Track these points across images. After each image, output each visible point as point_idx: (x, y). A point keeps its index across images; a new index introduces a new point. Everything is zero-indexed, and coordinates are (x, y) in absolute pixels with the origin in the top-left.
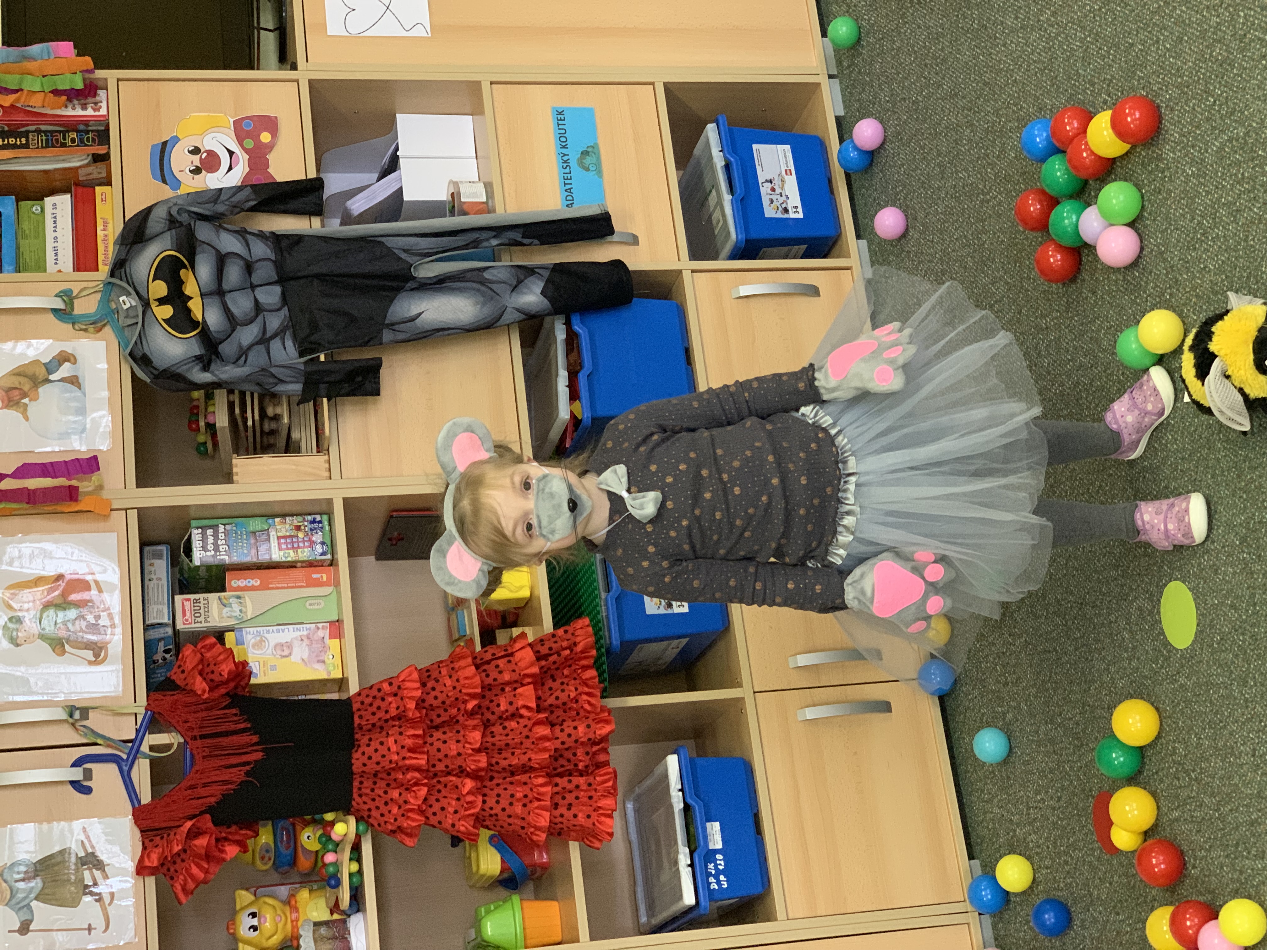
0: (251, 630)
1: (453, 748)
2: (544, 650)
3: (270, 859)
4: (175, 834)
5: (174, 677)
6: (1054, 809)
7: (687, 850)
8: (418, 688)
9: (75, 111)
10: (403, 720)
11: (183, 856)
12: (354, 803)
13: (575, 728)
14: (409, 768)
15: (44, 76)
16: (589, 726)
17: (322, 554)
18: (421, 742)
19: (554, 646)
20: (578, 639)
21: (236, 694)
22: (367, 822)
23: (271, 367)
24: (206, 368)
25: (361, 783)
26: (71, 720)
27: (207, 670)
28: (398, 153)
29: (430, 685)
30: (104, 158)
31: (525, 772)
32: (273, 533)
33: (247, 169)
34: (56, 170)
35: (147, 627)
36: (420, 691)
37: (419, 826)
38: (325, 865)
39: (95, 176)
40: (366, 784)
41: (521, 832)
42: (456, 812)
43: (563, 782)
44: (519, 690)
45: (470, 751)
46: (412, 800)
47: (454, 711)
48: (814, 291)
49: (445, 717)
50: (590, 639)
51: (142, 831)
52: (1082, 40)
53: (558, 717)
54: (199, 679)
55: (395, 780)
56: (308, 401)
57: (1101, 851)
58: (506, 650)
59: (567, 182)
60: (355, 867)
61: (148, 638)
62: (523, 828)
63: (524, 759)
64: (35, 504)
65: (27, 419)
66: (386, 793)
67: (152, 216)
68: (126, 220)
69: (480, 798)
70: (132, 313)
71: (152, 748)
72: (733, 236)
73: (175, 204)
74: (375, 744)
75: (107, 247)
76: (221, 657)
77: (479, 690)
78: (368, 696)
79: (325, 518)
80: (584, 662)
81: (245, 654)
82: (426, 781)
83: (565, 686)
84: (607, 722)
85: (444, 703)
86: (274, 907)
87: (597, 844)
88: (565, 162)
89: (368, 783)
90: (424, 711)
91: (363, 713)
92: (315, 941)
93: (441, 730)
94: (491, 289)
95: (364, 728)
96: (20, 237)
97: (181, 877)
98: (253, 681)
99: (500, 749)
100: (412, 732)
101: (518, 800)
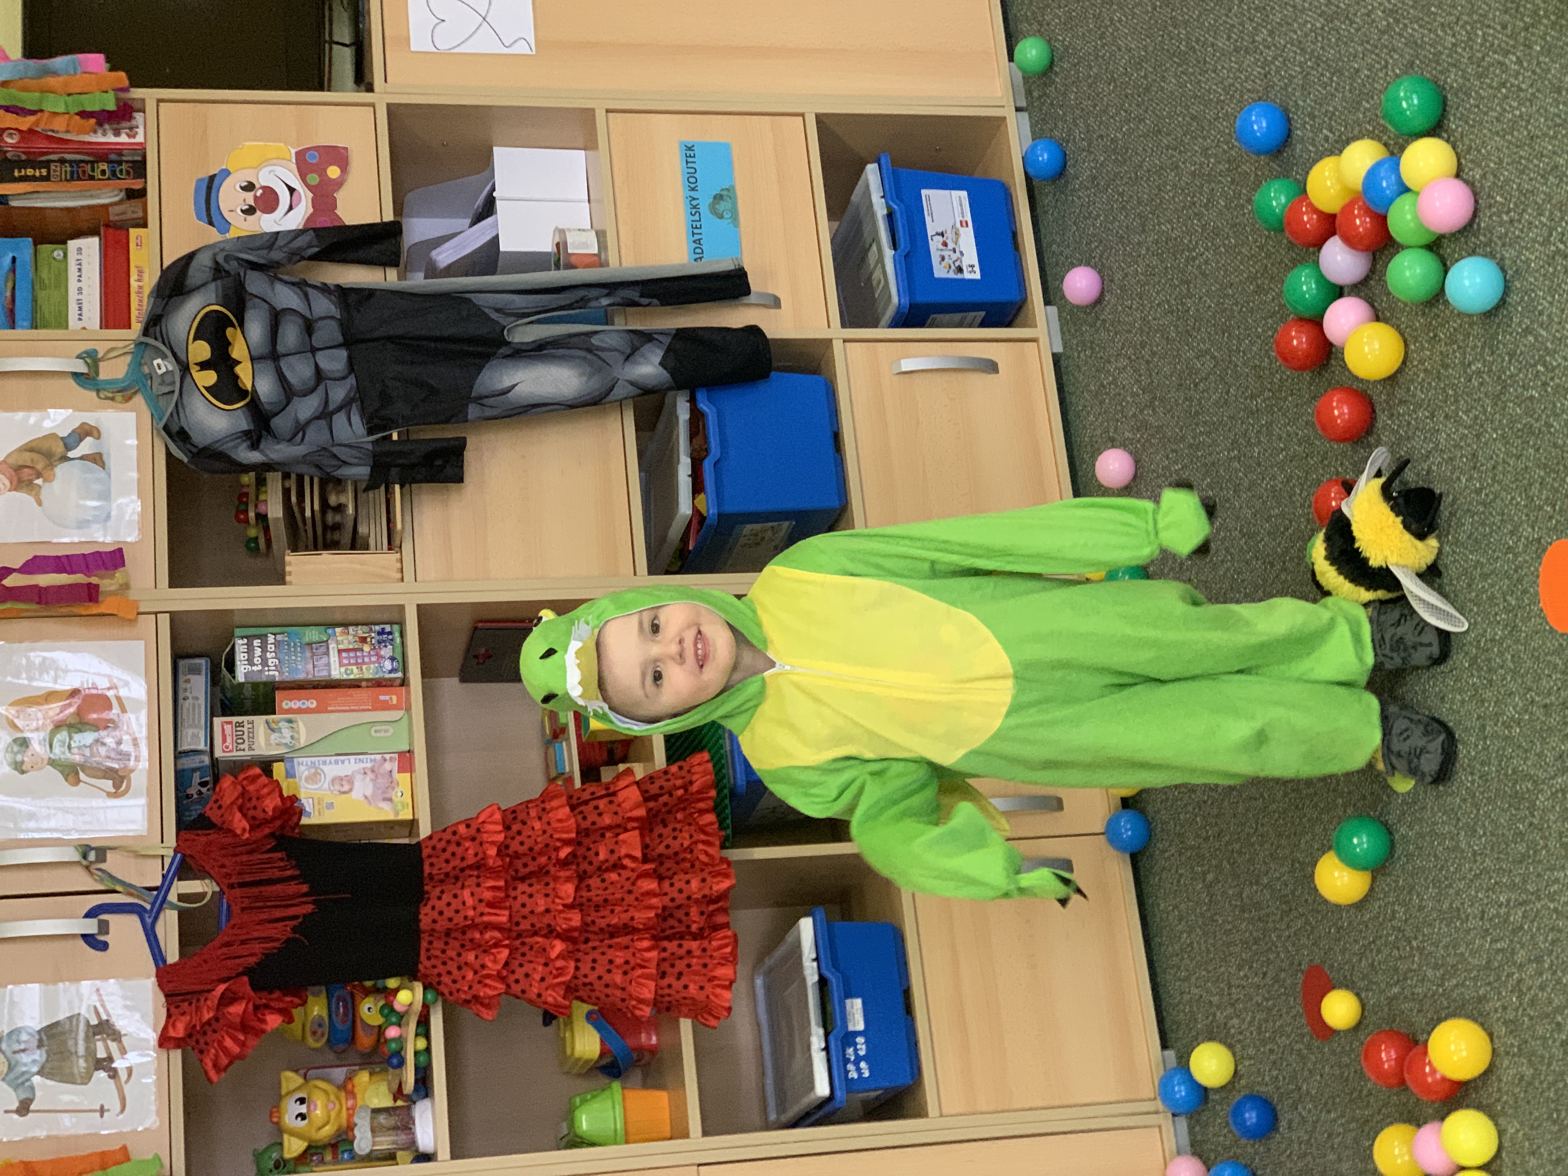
0: (304, 759)
1: (541, 904)
2: (654, 789)
3: (323, 1035)
4: (206, 1000)
5: (208, 814)
6: (1258, 987)
7: (821, 1031)
8: (500, 832)
9: (106, 138)
10: (482, 869)
11: (215, 1025)
12: (421, 967)
13: (688, 882)
14: (488, 926)
15: (69, 95)
16: (704, 880)
17: (390, 672)
18: (502, 895)
19: (665, 784)
20: (695, 777)
21: (282, 836)
22: (437, 990)
23: (333, 445)
24: (254, 446)
25: (431, 943)
26: (84, 863)
27: (248, 805)
28: (495, 194)
29: (515, 827)
30: (141, 194)
31: (627, 934)
32: (332, 646)
33: (311, 210)
34: (82, 207)
35: (179, 755)
36: (503, 835)
37: (499, 995)
38: (386, 1041)
39: (129, 215)
40: (435, 944)
41: (620, 1005)
42: (543, 979)
43: (672, 946)
44: (621, 837)
45: (561, 907)
46: (490, 964)
47: (543, 860)
48: (991, 367)
49: (532, 868)
50: (708, 777)
51: (167, 996)
52: (1301, 65)
53: (669, 869)
54: (238, 815)
55: (471, 940)
56: (378, 487)
57: (1311, 1038)
58: (607, 789)
59: (696, 231)
60: (421, 1044)
61: (180, 767)
62: (623, 1000)
63: (625, 917)
64: (47, 603)
65: (40, 503)
66: (459, 955)
67: (194, 264)
68: (165, 266)
69: (572, 964)
70: (168, 379)
71: (182, 897)
72: (895, 299)
73: (223, 250)
74: (446, 898)
75: (141, 301)
76: (265, 790)
77: (573, 835)
78: (440, 840)
79: (396, 628)
80: (701, 805)
81: (297, 788)
82: (507, 942)
83: (676, 833)
84: (727, 876)
85: (531, 849)
86: (325, 1091)
87: (713, 1022)
88: (695, 207)
89: (438, 944)
90: (508, 859)
91: (433, 860)
92: (373, 1131)
93: (528, 882)
94: (600, 358)
95: (436, 878)
96: (37, 287)
97: (213, 1051)
98: (304, 821)
99: (597, 906)
100: (491, 883)
101: (617, 967)
